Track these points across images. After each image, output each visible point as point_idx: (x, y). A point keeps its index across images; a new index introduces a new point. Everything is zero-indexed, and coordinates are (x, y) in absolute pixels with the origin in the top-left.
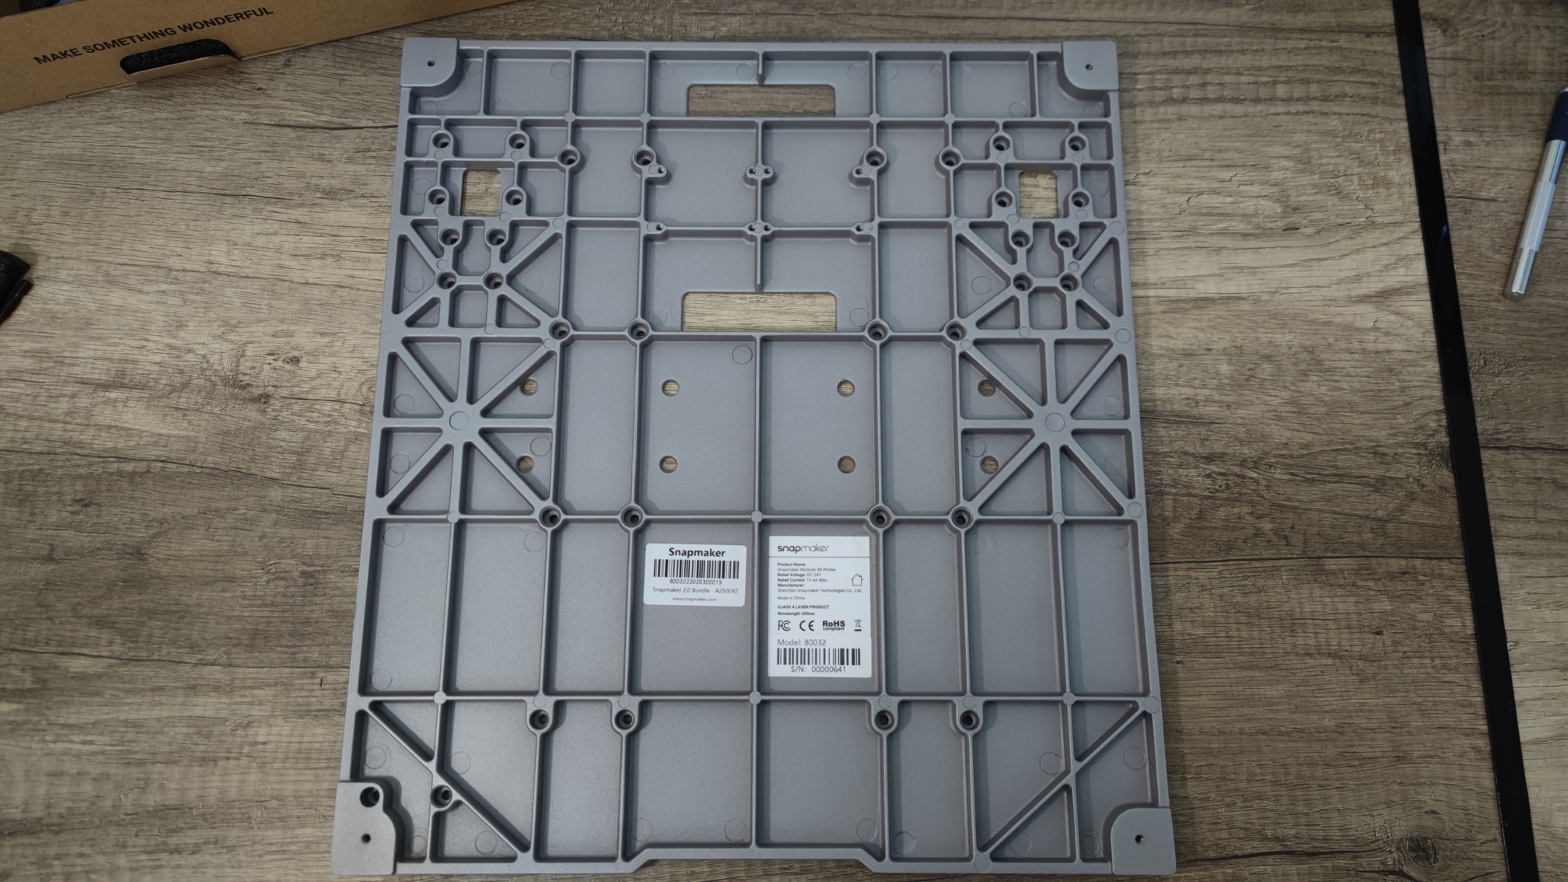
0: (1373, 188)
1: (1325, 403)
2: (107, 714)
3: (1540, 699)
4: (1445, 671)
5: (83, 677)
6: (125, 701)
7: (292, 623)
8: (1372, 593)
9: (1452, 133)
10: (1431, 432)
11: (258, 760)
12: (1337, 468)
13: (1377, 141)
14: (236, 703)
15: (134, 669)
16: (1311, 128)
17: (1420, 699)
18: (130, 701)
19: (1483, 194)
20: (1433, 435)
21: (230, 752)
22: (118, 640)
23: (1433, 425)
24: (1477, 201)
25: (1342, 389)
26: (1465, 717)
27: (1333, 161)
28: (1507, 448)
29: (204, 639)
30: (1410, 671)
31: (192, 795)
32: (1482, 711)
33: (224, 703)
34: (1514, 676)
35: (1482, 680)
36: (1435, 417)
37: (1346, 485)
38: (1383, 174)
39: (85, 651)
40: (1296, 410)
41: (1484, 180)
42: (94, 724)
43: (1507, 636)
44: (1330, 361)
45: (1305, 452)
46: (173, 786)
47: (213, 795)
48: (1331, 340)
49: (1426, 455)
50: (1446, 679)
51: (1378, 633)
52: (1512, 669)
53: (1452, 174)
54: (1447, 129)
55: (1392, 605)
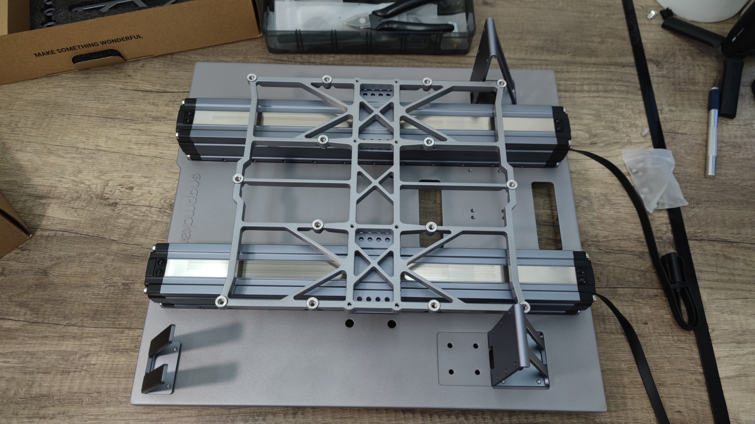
0: (630, 128)
1: (613, 218)
2: (18, 348)
3: (728, 357)
4: (679, 343)
5: (9, 330)
6: (28, 342)
7: (116, 307)
8: (641, 305)
9: (664, 106)
10: (664, 232)
11: (90, 373)
12: (620, 247)
13: (630, 109)
14: (83, 345)
15: (35, 327)
16: (600, 103)
17: (669, 356)
18: (30, 342)
19: (680, 131)
20: (665, 234)
21: (77, 369)
22: (29, 313)
23: (665, 229)
24: (677, 134)
25: (621, 212)
26: (691, 365)
27: (611, 116)
28: (701, 240)
29: (71, 313)
30: (662, 342)
31: (55, 389)
32: (699, 362)
33: (77, 344)
34: (714, 346)
35: (698, 347)
36: (665, 226)
37: (625, 255)
38: (633, 122)
39: (12, 318)
40: (600, 221)
41: (680, 126)
42: (11, 353)
43: (709, 326)
44: (615, 200)
45: (605, 240)
46: (46, 385)
47: (65, 389)
48: (615, 191)
49: (662, 242)
50: (680, 346)
51: (646, 324)
52: (712, 342)
53: (665, 123)
54: (661, 104)
55: (651, 311)
